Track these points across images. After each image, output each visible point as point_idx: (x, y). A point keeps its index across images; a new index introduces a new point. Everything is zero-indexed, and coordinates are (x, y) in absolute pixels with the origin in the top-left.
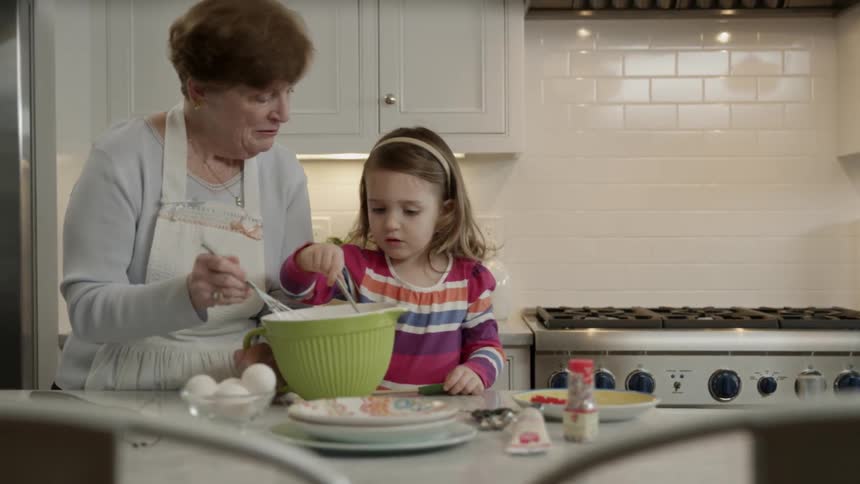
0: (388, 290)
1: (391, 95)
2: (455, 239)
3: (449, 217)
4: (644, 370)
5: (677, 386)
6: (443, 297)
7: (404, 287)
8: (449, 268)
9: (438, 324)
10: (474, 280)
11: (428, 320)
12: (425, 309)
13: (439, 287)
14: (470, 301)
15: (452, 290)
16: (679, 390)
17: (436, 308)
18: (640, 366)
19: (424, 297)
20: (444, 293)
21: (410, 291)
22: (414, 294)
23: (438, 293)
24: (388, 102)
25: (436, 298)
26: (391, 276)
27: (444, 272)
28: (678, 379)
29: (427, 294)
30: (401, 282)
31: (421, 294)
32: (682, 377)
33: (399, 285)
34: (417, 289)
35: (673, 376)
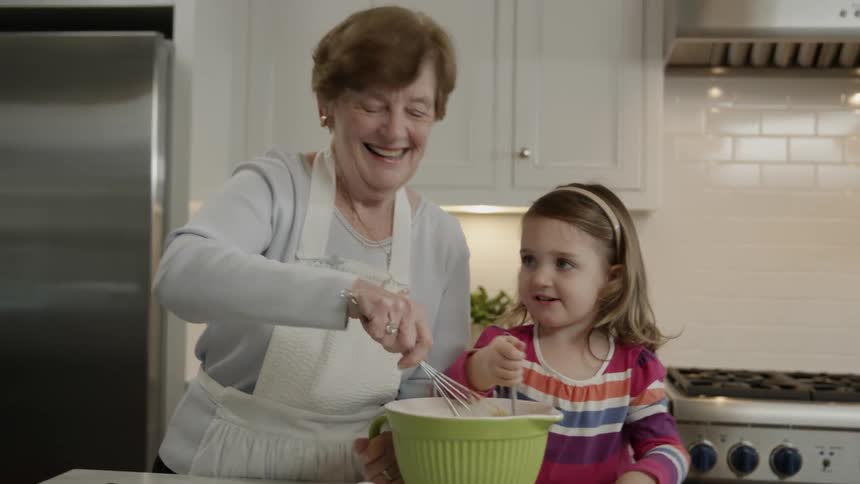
0: (533, 378)
1: (524, 149)
2: (622, 310)
3: (616, 285)
4: (790, 445)
5: (826, 464)
6: (601, 392)
7: (555, 377)
8: (610, 356)
9: (595, 426)
10: (640, 370)
11: (584, 419)
12: (580, 407)
13: (597, 380)
14: (633, 395)
15: (612, 383)
16: (828, 469)
17: (593, 406)
18: (786, 440)
19: (578, 393)
20: (604, 386)
21: (561, 383)
22: (566, 386)
23: (595, 387)
24: (522, 155)
25: (593, 393)
26: (539, 363)
27: (603, 361)
28: (826, 456)
29: (582, 389)
30: (550, 372)
31: (574, 389)
32: (832, 454)
33: (548, 375)
34: (570, 381)
35: (822, 453)
